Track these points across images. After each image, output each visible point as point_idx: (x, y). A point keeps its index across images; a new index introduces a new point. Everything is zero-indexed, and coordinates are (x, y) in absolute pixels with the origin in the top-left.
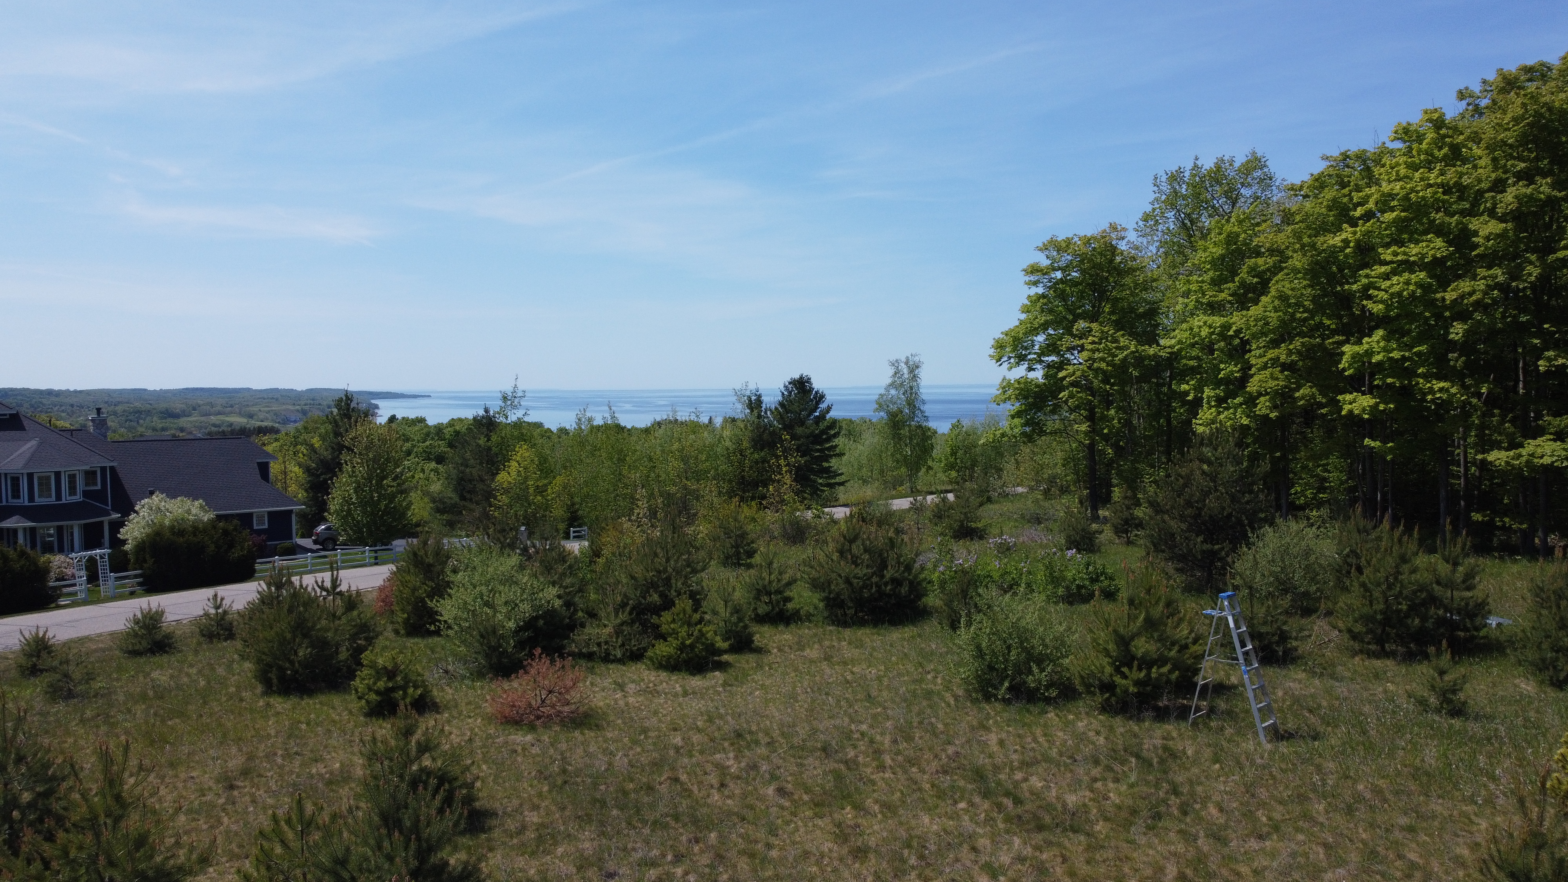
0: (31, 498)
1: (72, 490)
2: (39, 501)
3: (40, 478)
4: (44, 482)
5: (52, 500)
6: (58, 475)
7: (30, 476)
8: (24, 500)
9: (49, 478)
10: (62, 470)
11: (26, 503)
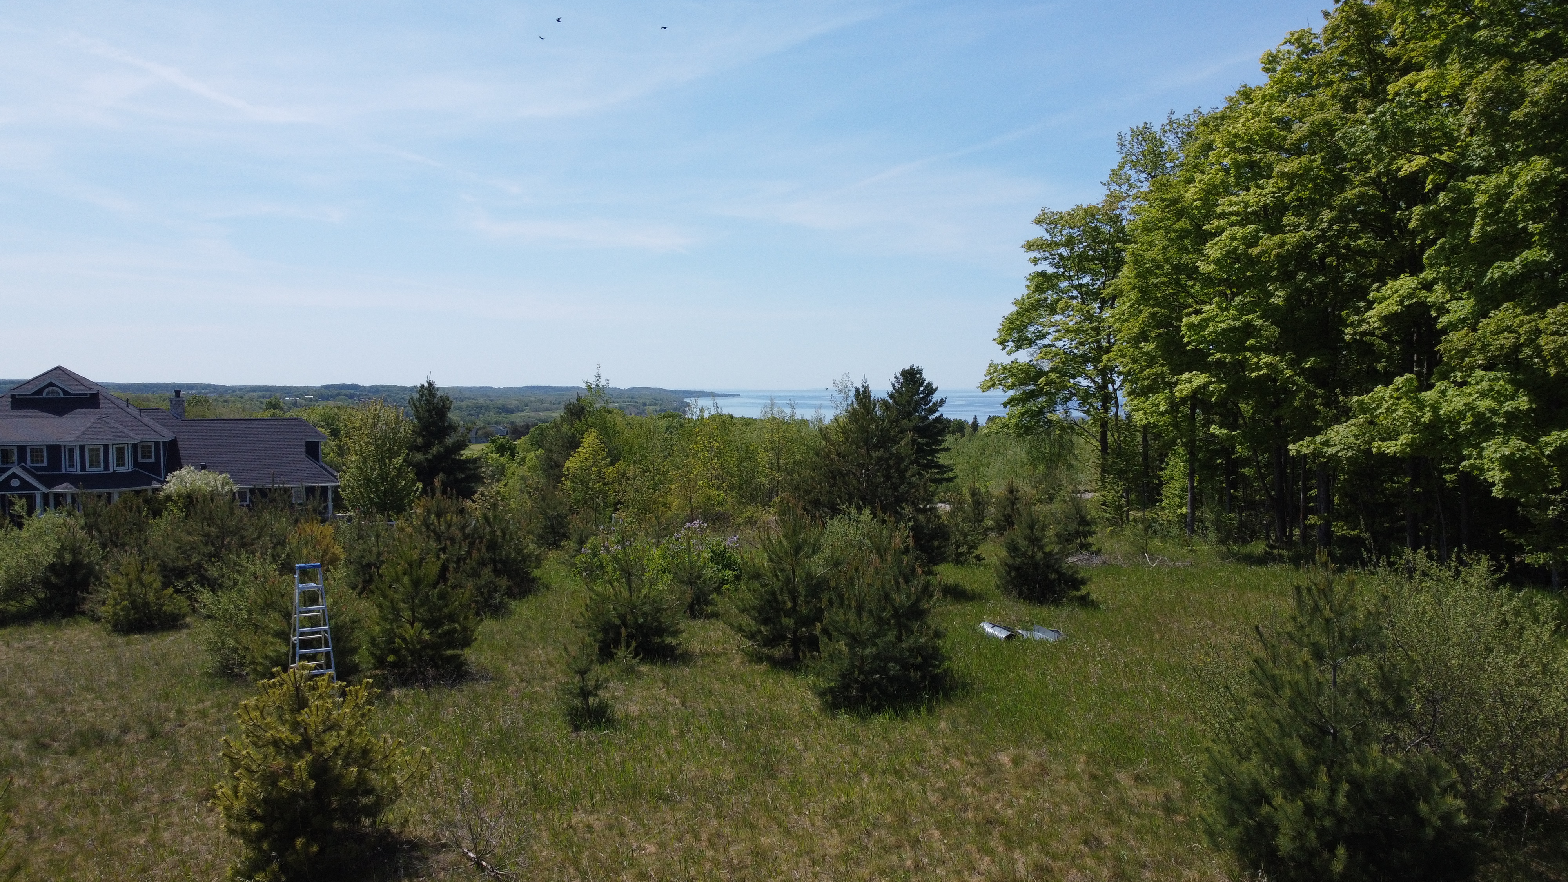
0: (83, 468)
1: (121, 462)
2: (89, 470)
3: (90, 450)
4: (94, 452)
5: (101, 470)
6: (106, 447)
7: (82, 448)
8: (77, 470)
9: (98, 450)
10: (110, 443)
11: (79, 472)
